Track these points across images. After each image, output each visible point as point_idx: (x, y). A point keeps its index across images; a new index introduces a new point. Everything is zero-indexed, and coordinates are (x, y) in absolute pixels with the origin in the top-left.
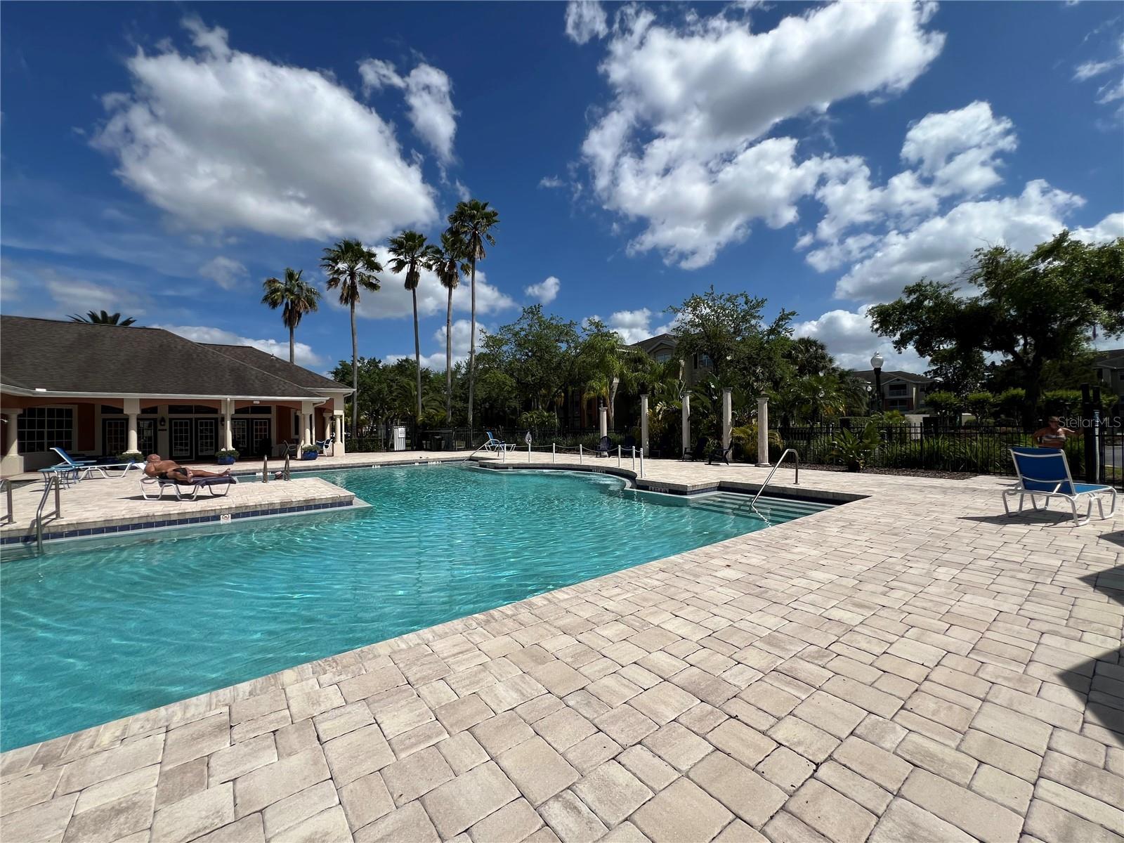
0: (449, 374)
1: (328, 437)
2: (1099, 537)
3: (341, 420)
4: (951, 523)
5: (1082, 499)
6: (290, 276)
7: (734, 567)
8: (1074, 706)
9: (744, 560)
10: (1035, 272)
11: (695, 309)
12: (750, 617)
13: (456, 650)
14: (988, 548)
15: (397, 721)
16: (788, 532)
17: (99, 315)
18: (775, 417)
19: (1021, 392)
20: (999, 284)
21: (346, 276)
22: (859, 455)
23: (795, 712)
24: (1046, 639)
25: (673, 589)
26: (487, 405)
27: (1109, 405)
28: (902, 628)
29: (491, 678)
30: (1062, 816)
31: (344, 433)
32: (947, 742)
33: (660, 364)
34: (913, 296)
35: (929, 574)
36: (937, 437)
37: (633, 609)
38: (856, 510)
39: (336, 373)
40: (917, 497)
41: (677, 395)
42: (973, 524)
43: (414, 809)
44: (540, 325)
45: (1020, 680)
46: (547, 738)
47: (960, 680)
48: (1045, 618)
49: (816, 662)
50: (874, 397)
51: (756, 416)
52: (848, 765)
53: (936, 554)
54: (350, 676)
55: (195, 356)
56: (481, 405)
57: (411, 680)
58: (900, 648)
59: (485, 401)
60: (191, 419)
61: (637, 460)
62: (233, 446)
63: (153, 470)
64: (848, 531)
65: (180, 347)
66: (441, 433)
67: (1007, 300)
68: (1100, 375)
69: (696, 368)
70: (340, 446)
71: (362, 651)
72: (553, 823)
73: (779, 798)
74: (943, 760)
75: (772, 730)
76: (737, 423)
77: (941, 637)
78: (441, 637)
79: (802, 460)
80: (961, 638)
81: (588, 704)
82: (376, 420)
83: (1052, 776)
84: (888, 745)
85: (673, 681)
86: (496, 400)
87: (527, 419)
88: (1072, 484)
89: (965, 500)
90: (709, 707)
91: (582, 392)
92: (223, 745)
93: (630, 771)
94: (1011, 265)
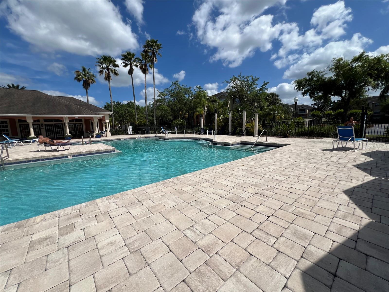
0: (147, 107)
1: (104, 130)
2: (361, 154)
3: (108, 124)
4: (315, 151)
5: (357, 143)
6: (84, 70)
7: (245, 166)
8: (346, 199)
9: (248, 164)
10: (352, 67)
11: (234, 81)
12: (250, 179)
13: (154, 191)
14: (326, 158)
15: (136, 211)
16: (263, 155)
17: (11, 86)
18: (260, 120)
19: (342, 110)
20: (339, 72)
21: (106, 69)
22: (287, 132)
23: (262, 204)
24: (341, 182)
25: (225, 173)
26: (161, 118)
27: (370, 115)
28: (297, 180)
29: (166, 199)
30: (339, 226)
31: (110, 129)
32: (308, 210)
33: (222, 102)
34: (310, 76)
35: (307, 166)
36: (314, 125)
37: (212, 178)
38: (286, 149)
39: (105, 107)
40: (306, 144)
41: (227, 112)
42: (322, 151)
43: (142, 234)
44: (179, 88)
45: (331, 193)
46: (185, 214)
47: (313, 194)
48: (341, 177)
49: (270, 191)
50: (294, 113)
51: (254, 120)
52: (278, 216)
53: (309, 160)
54: (119, 200)
55: (51, 101)
56: (158, 118)
57: (140, 200)
58: (296, 186)
59: (160, 117)
60: (53, 124)
61: (213, 136)
62: (70, 133)
63: (41, 141)
64: (282, 154)
65: (45, 97)
66: (145, 128)
67: (341, 77)
68: (368, 105)
69: (234, 104)
70: (109, 133)
71: (122, 193)
72: (187, 235)
73: (256, 226)
74: (306, 214)
75: (255, 209)
76: (247, 122)
77: (309, 183)
78: (148, 188)
79: (269, 134)
80: (315, 182)
81: (198, 204)
82: (121, 124)
83: (338, 217)
84: (290, 211)
85: (225, 197)
86: (164, 116)
87: (175, 122)
88: (355, 138)
89: (321, 145)
90: (236, 204)
91: (194, 113)
92: (79, 220)
93: (211, 221)
94: (344, 64)
